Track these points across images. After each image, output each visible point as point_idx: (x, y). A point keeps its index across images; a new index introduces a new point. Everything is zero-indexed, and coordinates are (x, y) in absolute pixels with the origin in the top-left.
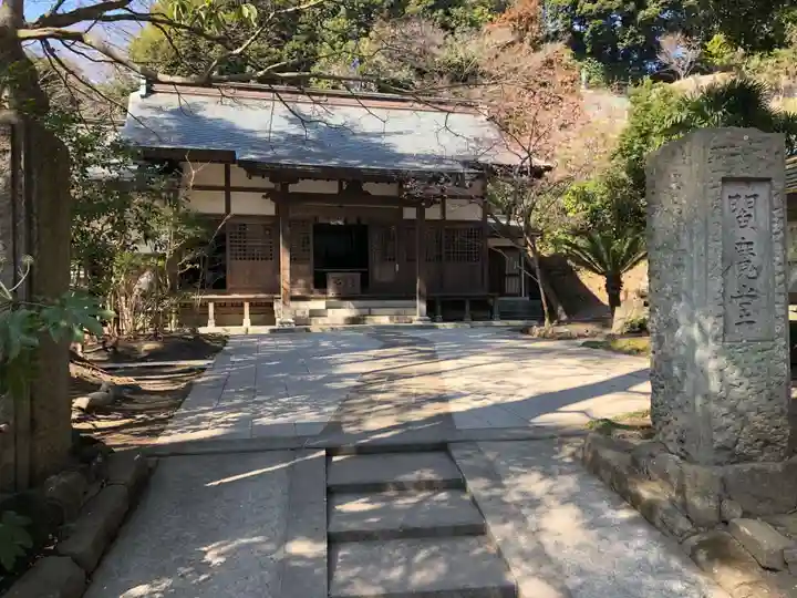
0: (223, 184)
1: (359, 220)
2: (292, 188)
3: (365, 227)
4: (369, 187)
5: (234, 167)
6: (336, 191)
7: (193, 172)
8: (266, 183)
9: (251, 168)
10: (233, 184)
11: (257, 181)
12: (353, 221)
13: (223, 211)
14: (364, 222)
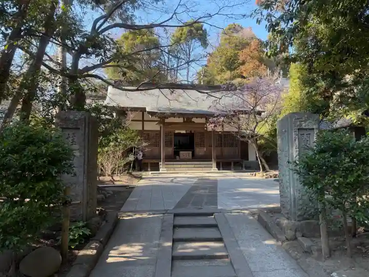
0: (141, 119)
1: (191, 132)
2: (167, 121)
3: (193, 134)
4: (194, 120)
5: (145, 114)
6: (182, 121)
7: (131, 116)
8: (156, 119)
9: (152, 114)
10: (145, 119)
11: (154, 118)
12: (188, 132)
13: (141, 129)
14: (193, 132)
